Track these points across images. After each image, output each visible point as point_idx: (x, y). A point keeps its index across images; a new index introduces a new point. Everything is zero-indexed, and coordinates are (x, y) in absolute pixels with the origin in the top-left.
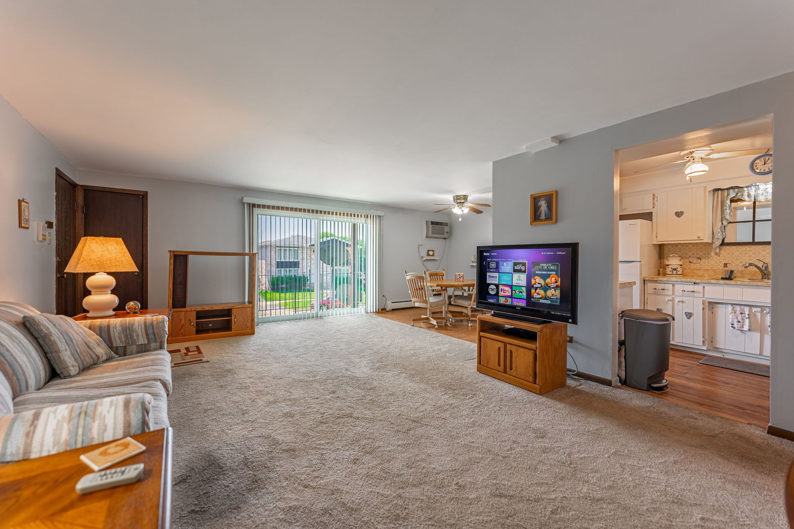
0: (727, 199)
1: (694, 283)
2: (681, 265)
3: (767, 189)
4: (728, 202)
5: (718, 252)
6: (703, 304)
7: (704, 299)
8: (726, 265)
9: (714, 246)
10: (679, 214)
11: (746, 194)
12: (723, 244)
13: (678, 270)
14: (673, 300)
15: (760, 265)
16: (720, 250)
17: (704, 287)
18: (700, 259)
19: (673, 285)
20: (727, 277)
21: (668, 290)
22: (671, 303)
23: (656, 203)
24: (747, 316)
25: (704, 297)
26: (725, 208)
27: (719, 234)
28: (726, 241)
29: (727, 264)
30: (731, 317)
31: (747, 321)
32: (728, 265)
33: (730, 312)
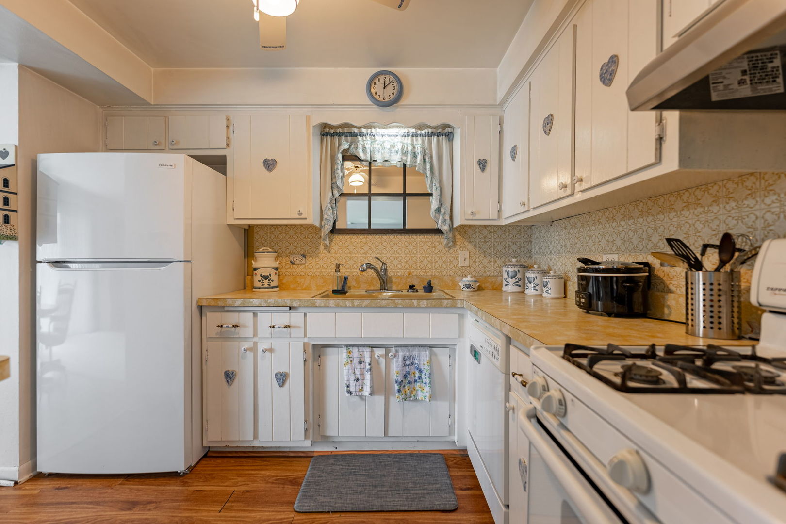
0: (338, 152)
1: (290, 308)
2: (277, 269)
3: (383, 142)
4: (340, 156)
5: (328, 244)
6: (305, 351)
7: (306, 340)
8: (338, 267)
9: (322, 233)
10: (269, 165)
11: (360, 146)
12: (334, 231)
13: (271, 278)
14: (254, 349)
15: (378, 265)
16: (331, 241)
17: (305, 315)
18: (306, 257)
19: (255, 315)
20: (340, 288)
21: (245, 326)
22: (250, 355)
23: (231, 136)
24: (368, 367)
25: (305, 335)
26: (336, 168)
27: (329, 213)
28: (337, 227)
29: (339, 265)
30: (345, 372)
31: (368, 376)
32: (341, 267)
33: (344, 361)
